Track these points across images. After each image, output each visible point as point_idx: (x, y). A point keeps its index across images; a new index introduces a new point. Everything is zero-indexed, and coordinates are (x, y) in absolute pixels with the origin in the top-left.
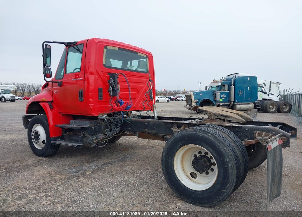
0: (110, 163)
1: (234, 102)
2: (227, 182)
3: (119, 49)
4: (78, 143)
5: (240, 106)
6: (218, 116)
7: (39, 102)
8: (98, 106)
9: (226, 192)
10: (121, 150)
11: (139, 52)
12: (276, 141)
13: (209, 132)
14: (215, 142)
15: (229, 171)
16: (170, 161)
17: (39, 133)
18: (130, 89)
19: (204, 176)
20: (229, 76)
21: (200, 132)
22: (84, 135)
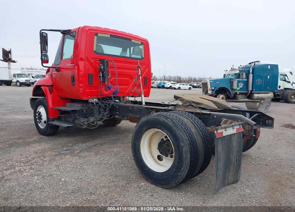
0: (101, 144)
1: (251, 91)
2: (182, 166)
3: (111, 36)
4: (70, 124)
5: (258, 95)
6: (190, 103)
7: (41, 86)
8: (88, 90)
9: (181, 175)
10: (117, 133)
11: (133, 39)
12: (233, 129)
13: (168, 118)
14: (172, 127)
15: (183, 155)
16: (137, 143)
17: (41, 114)
18: (117, 75)
19: (169, 159)
20: (250, 63)
21: (161, 117)
22: (75, 117)
